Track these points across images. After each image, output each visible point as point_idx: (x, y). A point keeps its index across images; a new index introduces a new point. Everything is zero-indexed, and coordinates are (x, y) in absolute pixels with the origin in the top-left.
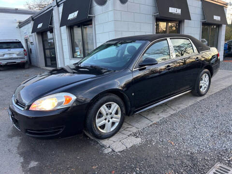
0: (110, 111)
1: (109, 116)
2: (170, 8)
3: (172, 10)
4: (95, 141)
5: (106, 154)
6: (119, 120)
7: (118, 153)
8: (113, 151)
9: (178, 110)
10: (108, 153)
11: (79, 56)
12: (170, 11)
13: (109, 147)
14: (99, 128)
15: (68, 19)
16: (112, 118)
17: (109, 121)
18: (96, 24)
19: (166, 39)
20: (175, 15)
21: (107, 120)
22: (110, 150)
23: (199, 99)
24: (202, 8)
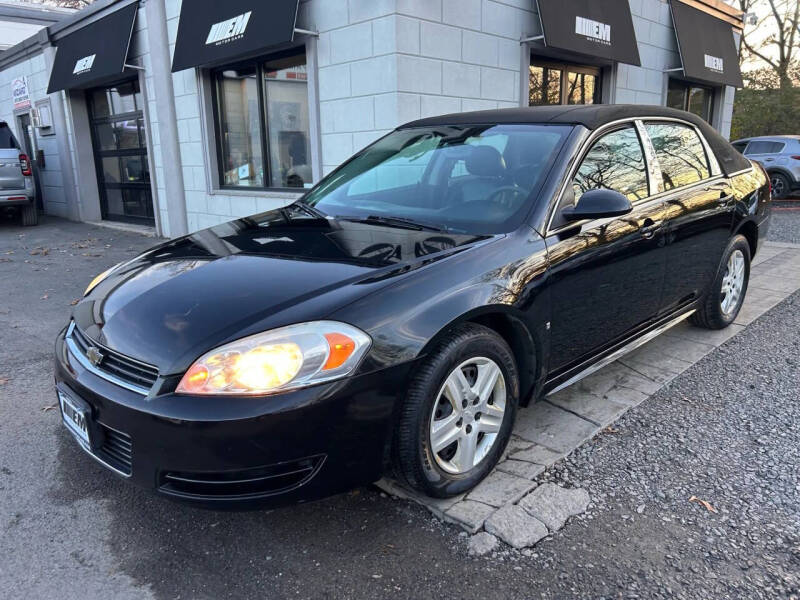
0: (475, 390)
1: (470, 411)
2: (579, 19)
3: (585, 27)
4: (415, 508)
5: (482, 560)
6: (497, 424)
7: (528, 552)
8: (505, 544)
9: (668, 380)
10: (489, 554)
11: (246, 183)
12: (578, 30)
13: (483, 529)
14: (437, 457)
15: (209, 41)
16: (477, 416)
17: (469, 429)
18: (321, 63)
19: (633, 124)
20: (594, 44)
21: (464, 426)
22: (492, 542)
23: (720, 338)
24: (672, 28)
